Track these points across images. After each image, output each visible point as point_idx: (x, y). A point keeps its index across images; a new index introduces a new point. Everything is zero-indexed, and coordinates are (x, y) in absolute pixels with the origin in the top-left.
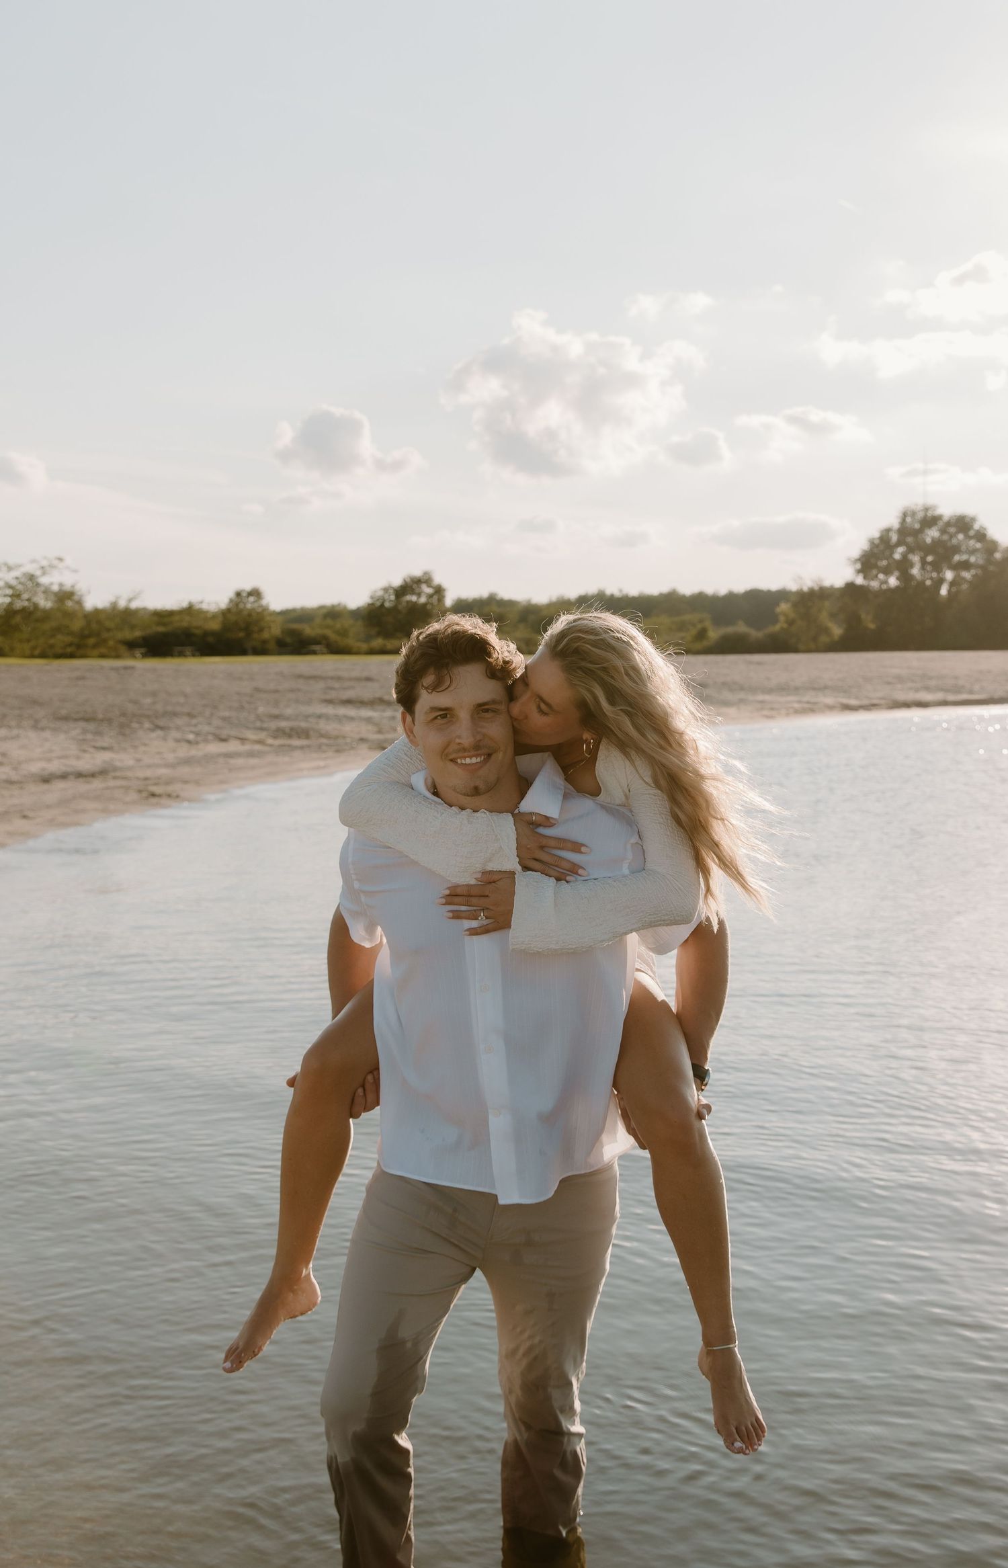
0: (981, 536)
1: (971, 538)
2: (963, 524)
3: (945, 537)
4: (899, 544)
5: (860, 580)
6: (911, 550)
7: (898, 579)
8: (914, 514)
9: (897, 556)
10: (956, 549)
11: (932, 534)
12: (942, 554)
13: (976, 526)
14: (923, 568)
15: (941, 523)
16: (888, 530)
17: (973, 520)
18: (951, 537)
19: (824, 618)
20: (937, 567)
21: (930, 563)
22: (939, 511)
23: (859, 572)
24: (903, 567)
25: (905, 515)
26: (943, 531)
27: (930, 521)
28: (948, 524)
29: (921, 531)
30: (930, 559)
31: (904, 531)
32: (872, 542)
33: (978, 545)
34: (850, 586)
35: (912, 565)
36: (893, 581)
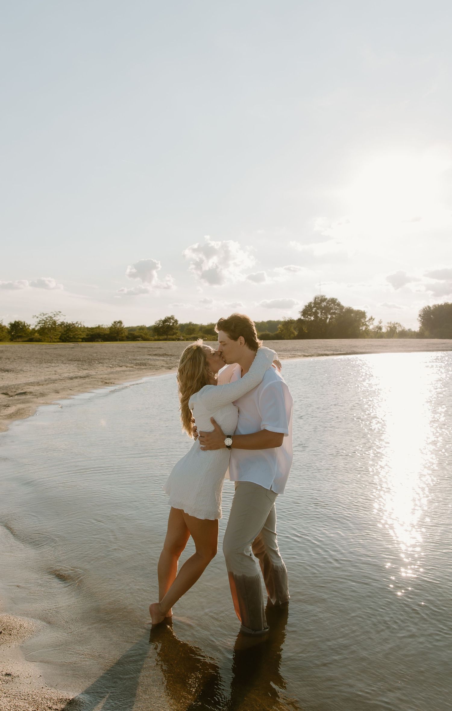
0: (339, 305)
1: (336, 305)
2: (333, 301)
3: (328, 305)
4: (314, 307)
5: (302, 318)
6: (318, 309)
7: (314, 317)
8: (318, 298)
9: (314, 311)
10: (331, 309)
11: (324, 304)
12: (327, 310)
13: (337, 302)
14: (321, 314)
15: (326, 301)
16: (311, 303)
17: (336, 299)
18: (330, 305)
19: (292, 329)
20: (326, 314)
21: (323, 313)
22: (326, 297)
23: (302, 315)
24: (316, 314)
25: (316, 298)
26: (327, 303)
27: (323, 300)
28: (329, 301)
29: (320, 303)
30: (323, 311)
31: (315, 303)
32: (306, 306)
33: (338, 307)
34: (300, 320)
35: (318, 314)
36: (312, 318)
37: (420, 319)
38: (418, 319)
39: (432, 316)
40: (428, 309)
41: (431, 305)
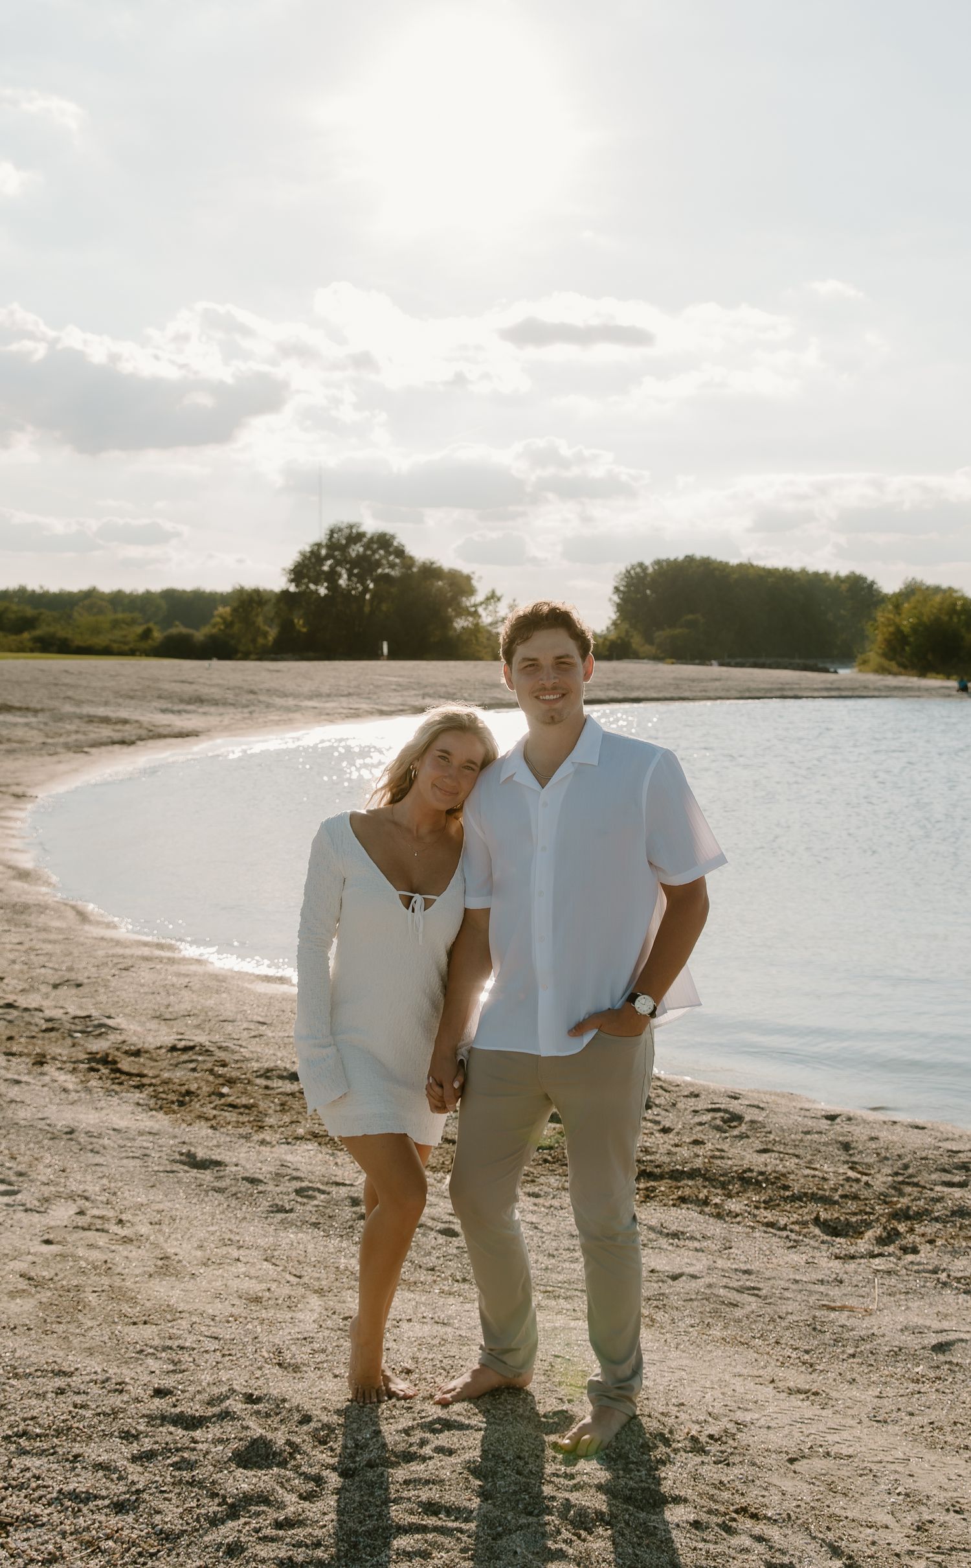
0: (400, 553)
1: (390, 554)
2: (384, 541)
3: (369, 552)
4: (327, 557)
5: (292, 588)
6: (338, 563)
7: (327, 588)
8: (340, 530)
9: (326, 568)
10: (378, 564)
11: (356, 550)
12: (364, 567)
13: (395, 544)
14: (349, 579)
15: (365, 540)
16: (319, 545)
17: (393, 537)
18: (374, 552)
19: (260, 621)
20: (362, 579)
21: (355, 575)
22: (362, 529)
23: (292, 581)
24: (332, 577)
25: (332, 532)
26: (367, 547)
27: (356, 537)
28: (371, 540)
29: (347, 545)
30: (356, 571)
31: (332, 546)
32: (303, 554)
33: (397, 561)
34: (285, 593)
35: (340, 576)
36: (323, 591)
37: (616, 598)
38: (610, 600)
39: (648, 592)
40: (638, 570)
41: (648, 562)
